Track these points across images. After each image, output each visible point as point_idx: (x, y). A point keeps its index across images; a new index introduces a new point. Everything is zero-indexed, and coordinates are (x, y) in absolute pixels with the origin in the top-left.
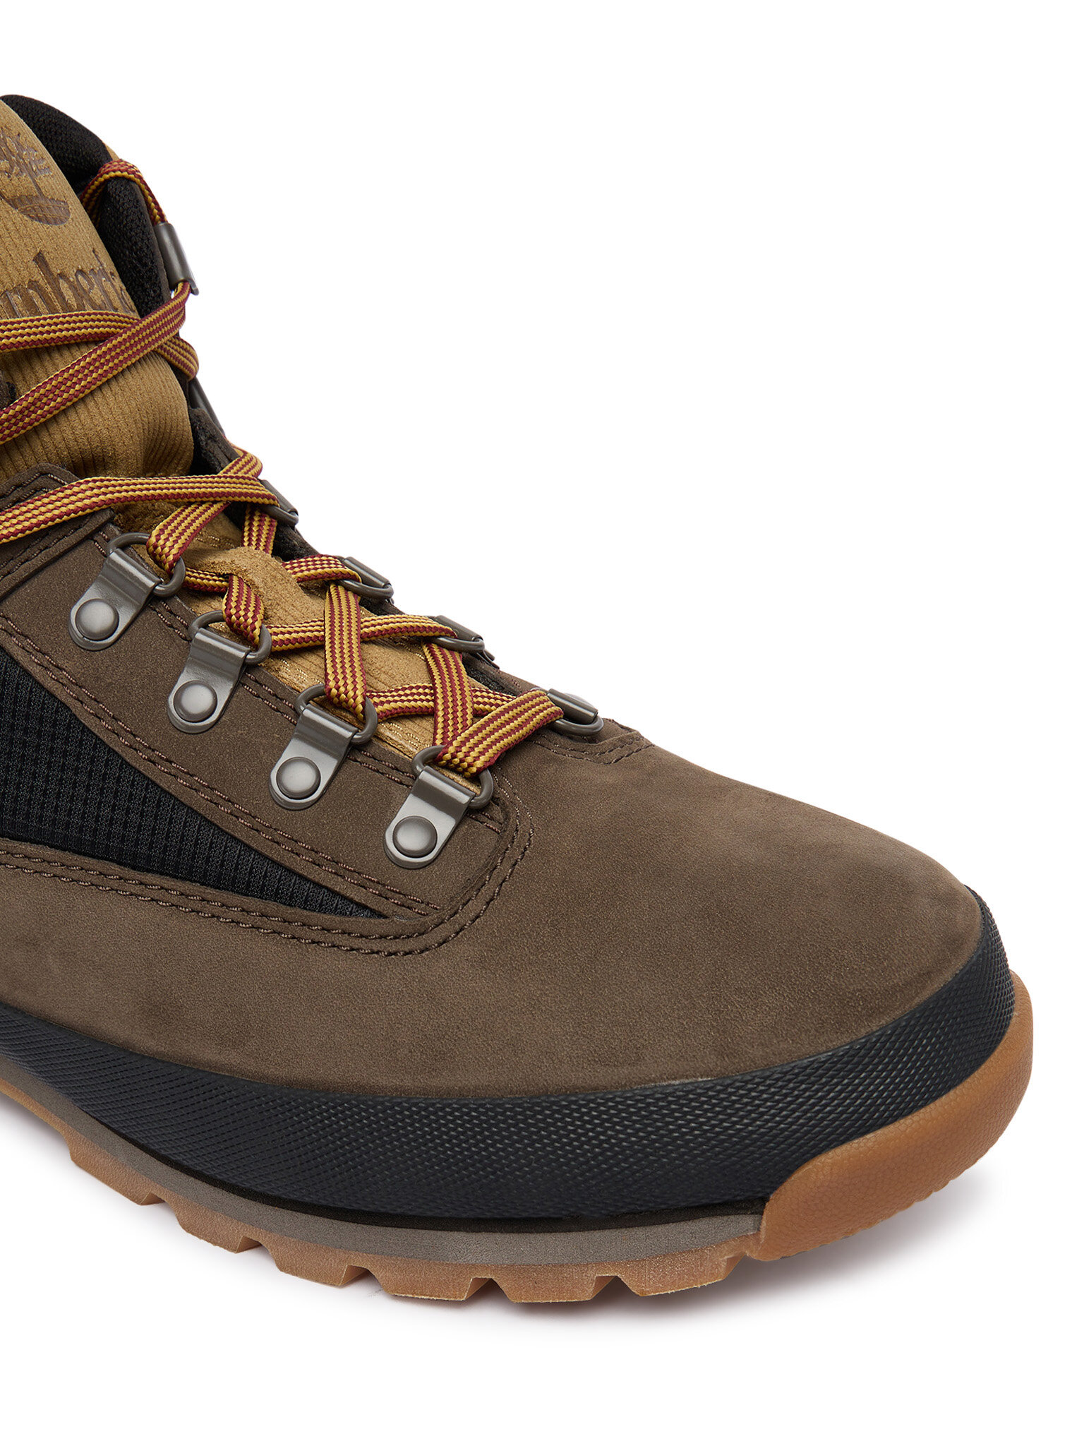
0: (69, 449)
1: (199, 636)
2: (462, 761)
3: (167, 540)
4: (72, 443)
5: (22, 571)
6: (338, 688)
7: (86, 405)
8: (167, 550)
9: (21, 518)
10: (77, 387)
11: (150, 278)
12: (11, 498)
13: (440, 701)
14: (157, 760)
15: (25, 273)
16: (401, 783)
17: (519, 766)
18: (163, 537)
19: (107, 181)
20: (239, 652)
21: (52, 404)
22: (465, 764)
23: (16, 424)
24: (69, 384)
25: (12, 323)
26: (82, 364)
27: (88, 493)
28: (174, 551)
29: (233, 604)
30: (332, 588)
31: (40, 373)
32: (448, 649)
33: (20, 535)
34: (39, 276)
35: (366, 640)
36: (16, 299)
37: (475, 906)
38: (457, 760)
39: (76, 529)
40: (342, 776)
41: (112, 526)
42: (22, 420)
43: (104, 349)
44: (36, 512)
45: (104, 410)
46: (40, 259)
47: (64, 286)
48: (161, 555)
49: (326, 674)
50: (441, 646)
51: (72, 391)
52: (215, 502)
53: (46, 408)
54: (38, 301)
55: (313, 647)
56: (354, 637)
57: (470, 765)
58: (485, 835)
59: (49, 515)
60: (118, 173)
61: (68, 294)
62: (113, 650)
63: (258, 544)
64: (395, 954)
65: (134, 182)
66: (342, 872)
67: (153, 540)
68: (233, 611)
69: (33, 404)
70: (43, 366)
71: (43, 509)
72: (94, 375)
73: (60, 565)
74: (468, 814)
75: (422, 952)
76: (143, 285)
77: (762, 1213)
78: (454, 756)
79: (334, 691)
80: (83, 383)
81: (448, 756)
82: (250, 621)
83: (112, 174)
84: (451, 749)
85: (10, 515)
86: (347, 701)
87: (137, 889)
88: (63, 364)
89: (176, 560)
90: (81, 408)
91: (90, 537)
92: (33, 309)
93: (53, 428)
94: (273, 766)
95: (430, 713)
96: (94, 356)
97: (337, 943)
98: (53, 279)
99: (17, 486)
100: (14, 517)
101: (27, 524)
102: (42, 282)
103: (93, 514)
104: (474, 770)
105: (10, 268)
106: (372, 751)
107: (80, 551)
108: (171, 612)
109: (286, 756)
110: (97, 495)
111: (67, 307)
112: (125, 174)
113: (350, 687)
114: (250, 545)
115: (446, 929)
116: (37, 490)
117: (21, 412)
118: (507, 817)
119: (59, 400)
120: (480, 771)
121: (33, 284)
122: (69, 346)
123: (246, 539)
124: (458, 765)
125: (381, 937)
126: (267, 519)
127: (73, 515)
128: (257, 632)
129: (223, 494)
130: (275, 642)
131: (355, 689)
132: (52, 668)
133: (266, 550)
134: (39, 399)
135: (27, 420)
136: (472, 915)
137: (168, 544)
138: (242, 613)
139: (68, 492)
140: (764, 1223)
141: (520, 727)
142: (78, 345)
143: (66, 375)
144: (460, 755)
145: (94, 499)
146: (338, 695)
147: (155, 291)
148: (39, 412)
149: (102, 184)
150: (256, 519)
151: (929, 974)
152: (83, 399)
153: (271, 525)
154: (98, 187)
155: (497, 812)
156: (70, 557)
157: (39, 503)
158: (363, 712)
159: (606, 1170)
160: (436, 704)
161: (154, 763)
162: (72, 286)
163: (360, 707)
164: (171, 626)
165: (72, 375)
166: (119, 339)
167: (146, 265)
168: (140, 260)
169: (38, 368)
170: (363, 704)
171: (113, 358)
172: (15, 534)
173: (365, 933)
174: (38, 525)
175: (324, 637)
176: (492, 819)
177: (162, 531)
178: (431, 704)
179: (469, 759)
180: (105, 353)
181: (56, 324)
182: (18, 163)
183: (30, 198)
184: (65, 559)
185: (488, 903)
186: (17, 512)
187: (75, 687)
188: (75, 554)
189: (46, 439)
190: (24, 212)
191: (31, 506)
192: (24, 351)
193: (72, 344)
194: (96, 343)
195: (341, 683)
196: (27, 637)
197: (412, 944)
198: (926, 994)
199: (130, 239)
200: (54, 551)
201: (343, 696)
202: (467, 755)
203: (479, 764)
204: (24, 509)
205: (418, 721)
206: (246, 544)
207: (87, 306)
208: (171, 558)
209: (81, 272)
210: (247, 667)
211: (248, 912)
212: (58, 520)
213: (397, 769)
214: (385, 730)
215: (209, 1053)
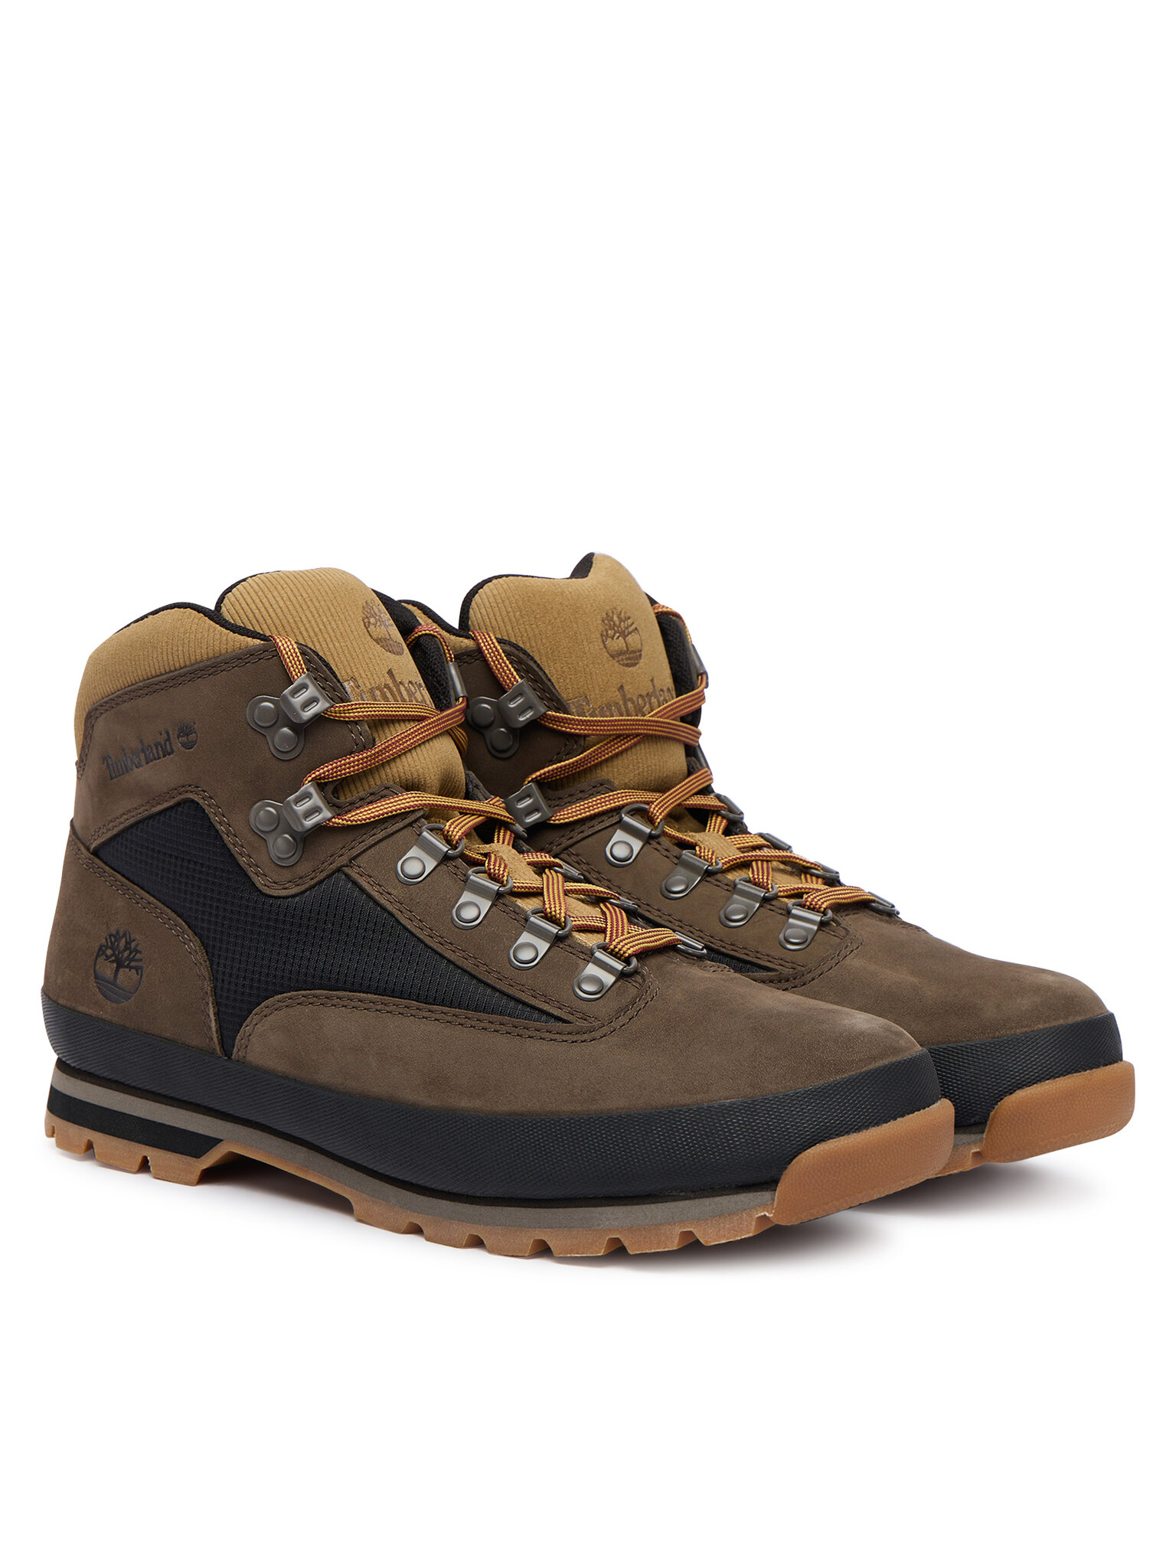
0: (400, 778)
1: (472, 877)
2: (620, 950)
3: (455, 828)
4: (402, 774)
5: (371, 841)
6: (551, 909)
7: (412, 754)
8: (455, 833)
9: (373, 810)
10: (408, 743)
11: (444, 693)
12: (368, 800)
13: (609, 924)
14: (444, 943)
15: (383, 679)
16: (584, 959)
17: (654, 961)
18: (453, 826)
19: (420, 636)
20: (495, 887)
21: (394, 750)
22: (622, 952)
23: (374, 759)
24: (404, 740)
25: (374, 704)
26: (412, 730)
27: (412, 799)
28: (459, 834)
29: (492, 864)
30: (547, 871)
31: (388, 734)
32: (618, 907)
33: (372, 819)
34: (390, 682)
35: (567, 893)
36: (378, 693)
37: (623, 1019)
38: (617, 950)
39: (403, 820)
40: (550, 954)
41: (423, 820)
42: (377, 757)
43: (424, 724)
44: (382, 808)
45: (421, 758)
46: (390, 672)
47: (402, 688)
48: (451, 836)
49: (544, 902)
50: (611, 904)
51: (405, 745)
52: (480, 816)
53: (384, 756)
54: (389, 695)
55: (537, 893)
56: (561, 891)
57: (624, 953)
58: (631, 989)
59: (390, 809)
60: (428, 632)
61: (404, 693)
62: (421, 885)
63: (503, 842)
64: (576, 1042)
65: (437, 637)
66: (548, 1001)
67: (447, 828)
68: (492, 867)
69: (384, 749)
70: (389, 728)
71: (386, 806)
72: (418, 737)
73: (391, 839)
74: (622, 976)
75: (591, 1041)
76: (439, 697)
77: (775, 1190)
78: (615, 947)
79: (548, 910)
80: (412, 741)
81: (612, 947)
82: (501, 872)
83: (424, 632)
84: (614, 943)
85: (367, 809)
86: (555, 916)
87: (427, 1014)
88: (401, 729)
89: (460, 839)
90: (408, 755)
91: (410, 825)
92: (385, 698)
93: (393, 765)
94: (511, 947)
95: (603, 931)
96: (418, 727)
97: (543, 1036)
98: (398, 684)
99: (371, 794)
100: (370, 809)
101: (377, 813)
102: (391, 685)
103: (413, 811)
104: (627, 955)
105: (375, 676)
106: (568, 942)
107: (405, 831)
108: (455, 866)
109: (520, 941)
110: (417, 801)
111: (404, 700)
112: (432, 632)
113: (557, 908)
114: (498, 842)
115: (605, 1030)
116: (382, 797)
117: (378, 752)
118: (644, 980)
119: (398, 748)
120: (630, 956)
121: (387, 686)
122: (404, 721)
123: (496, 839)
124: (617, 953)
125: (568, 1034)
126: (509, 833)
127: (403, 810)
128: (505, 878)
129: (485, 812)
130: (515, 887)
131: (560, 909)
132: (385, 893)
133: (508, 844)
134: (388, 747)
135: (380, 758)
136: (621, 1024)
137: (456, 830)
138: (497, 868)
139: (401, 798)
140: (777, 1194)
141: (656, 941)
142: (409, 721)
143: (403, 736)
144: (619, 946)
145: (415, 803)
146: (551, 913)
147: (446, 701)
148: (387, 754)
149: (416, 638)
150: (502, 831)
151: (874, 1059)
152: (410, 750)
153: (511, 836)
154: (413, 640)
155: (638, 978)
156: (398, 835)
157: (384, 803)
158: (564, 922)
159: (688, 1149)
160: (606, 925)
161: (442, 945)
162: (406, 689)
163: (563, 919)
164: (455, 874)
165: (406, 736)
166: (432, 720)
167: (442, 685)
168: (438, 682)
169: (387, 731)
170: (565, 917)
171: (428, 730)
172: (369, 819)
173: (559, 1032)
174: (383, 815)
175: (543, 888)
176: (635, 982)
177: (452, 823)
178: (604, 926)
179: (624, 949)
180: (424, 726)
181: (399, 708)
182: (379, 621)
183: (385, 640)
184: (395, 836)
185: (630, 1019)
186: (371, 807)
187: (398, 904)
188: (401, 833)
189: (388, 771)
190: (382, 646)
191: (379, 804)
192: (380, 720)
193: (406, 720)
194: (418, 721)
195: (553, 906)
196: (370, 877)
197: (585, 1037)
198: (871, 1067)
199: (434, 670)
200: (390, 831)
201: (553, 913)
202: (623, 946)
203: (630, 952)
204: (375, 806)
205: (595, 934)
206: (496, 842)
207: (414, 701)
208: (457, 837)
209: (410, 682)
210: (499, 895)
211: (492, 1023)
212: (394, 813)
213: (582, 953)
214: (576, 935)
215: (464, 1103)
